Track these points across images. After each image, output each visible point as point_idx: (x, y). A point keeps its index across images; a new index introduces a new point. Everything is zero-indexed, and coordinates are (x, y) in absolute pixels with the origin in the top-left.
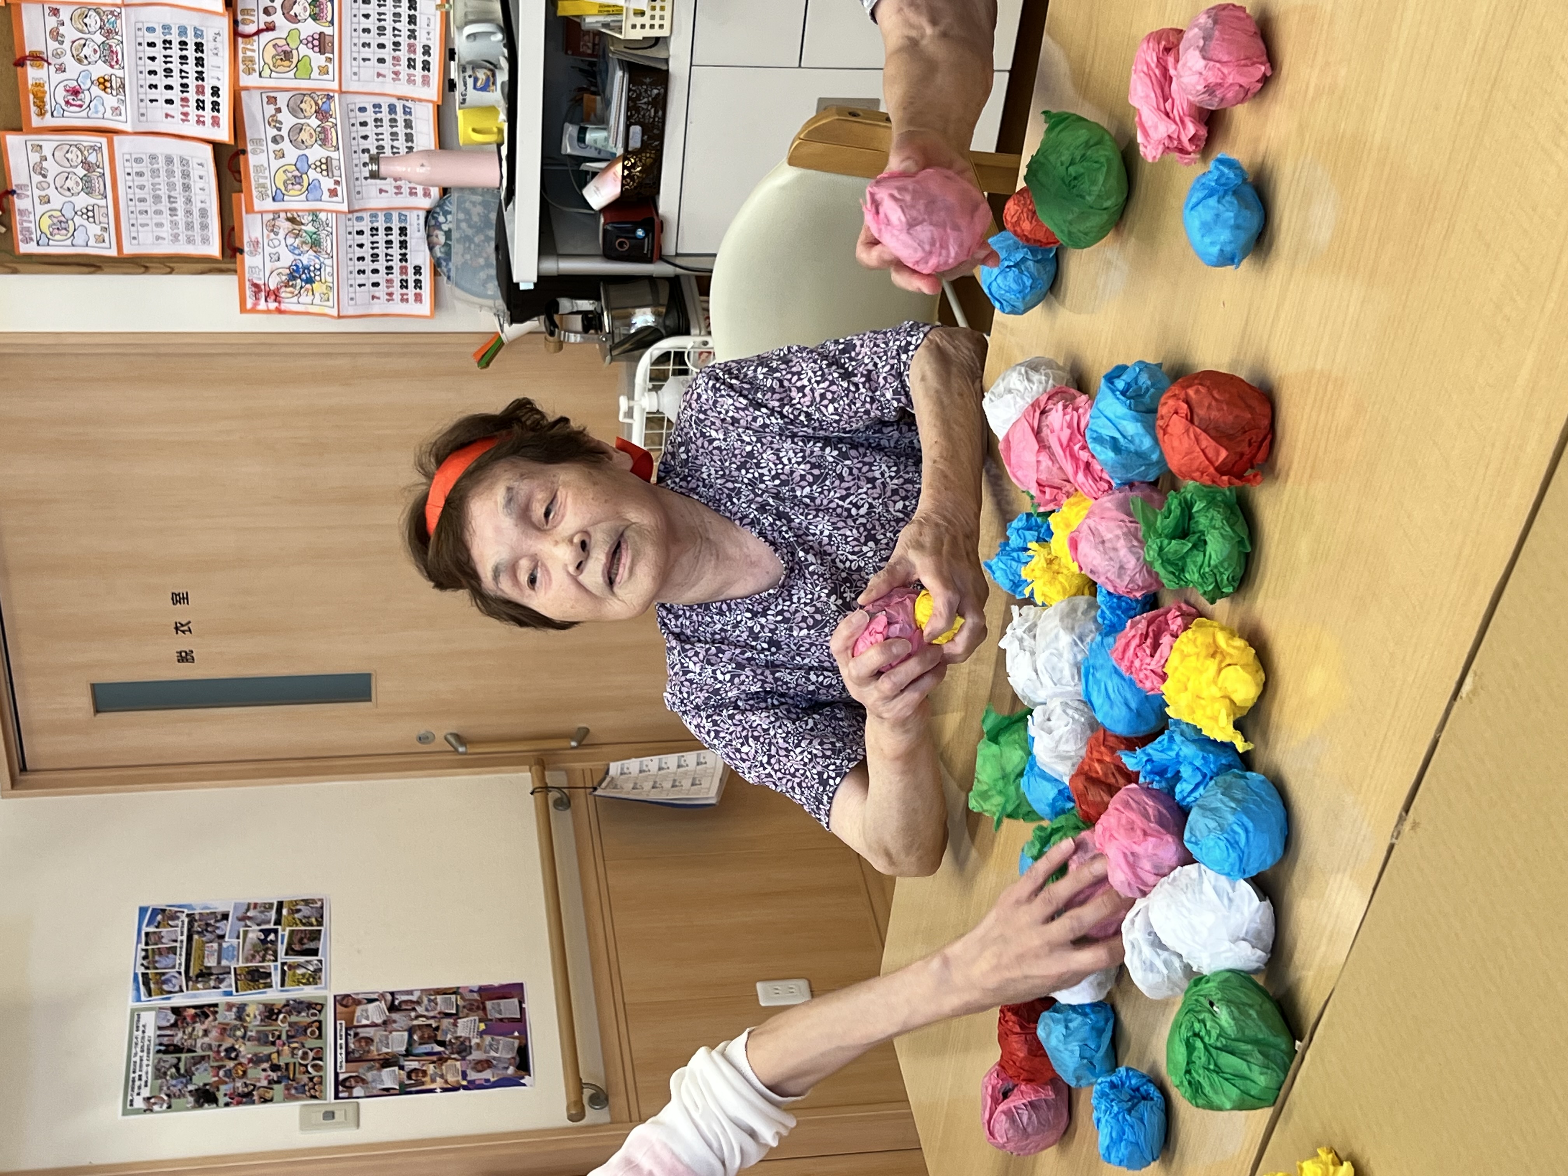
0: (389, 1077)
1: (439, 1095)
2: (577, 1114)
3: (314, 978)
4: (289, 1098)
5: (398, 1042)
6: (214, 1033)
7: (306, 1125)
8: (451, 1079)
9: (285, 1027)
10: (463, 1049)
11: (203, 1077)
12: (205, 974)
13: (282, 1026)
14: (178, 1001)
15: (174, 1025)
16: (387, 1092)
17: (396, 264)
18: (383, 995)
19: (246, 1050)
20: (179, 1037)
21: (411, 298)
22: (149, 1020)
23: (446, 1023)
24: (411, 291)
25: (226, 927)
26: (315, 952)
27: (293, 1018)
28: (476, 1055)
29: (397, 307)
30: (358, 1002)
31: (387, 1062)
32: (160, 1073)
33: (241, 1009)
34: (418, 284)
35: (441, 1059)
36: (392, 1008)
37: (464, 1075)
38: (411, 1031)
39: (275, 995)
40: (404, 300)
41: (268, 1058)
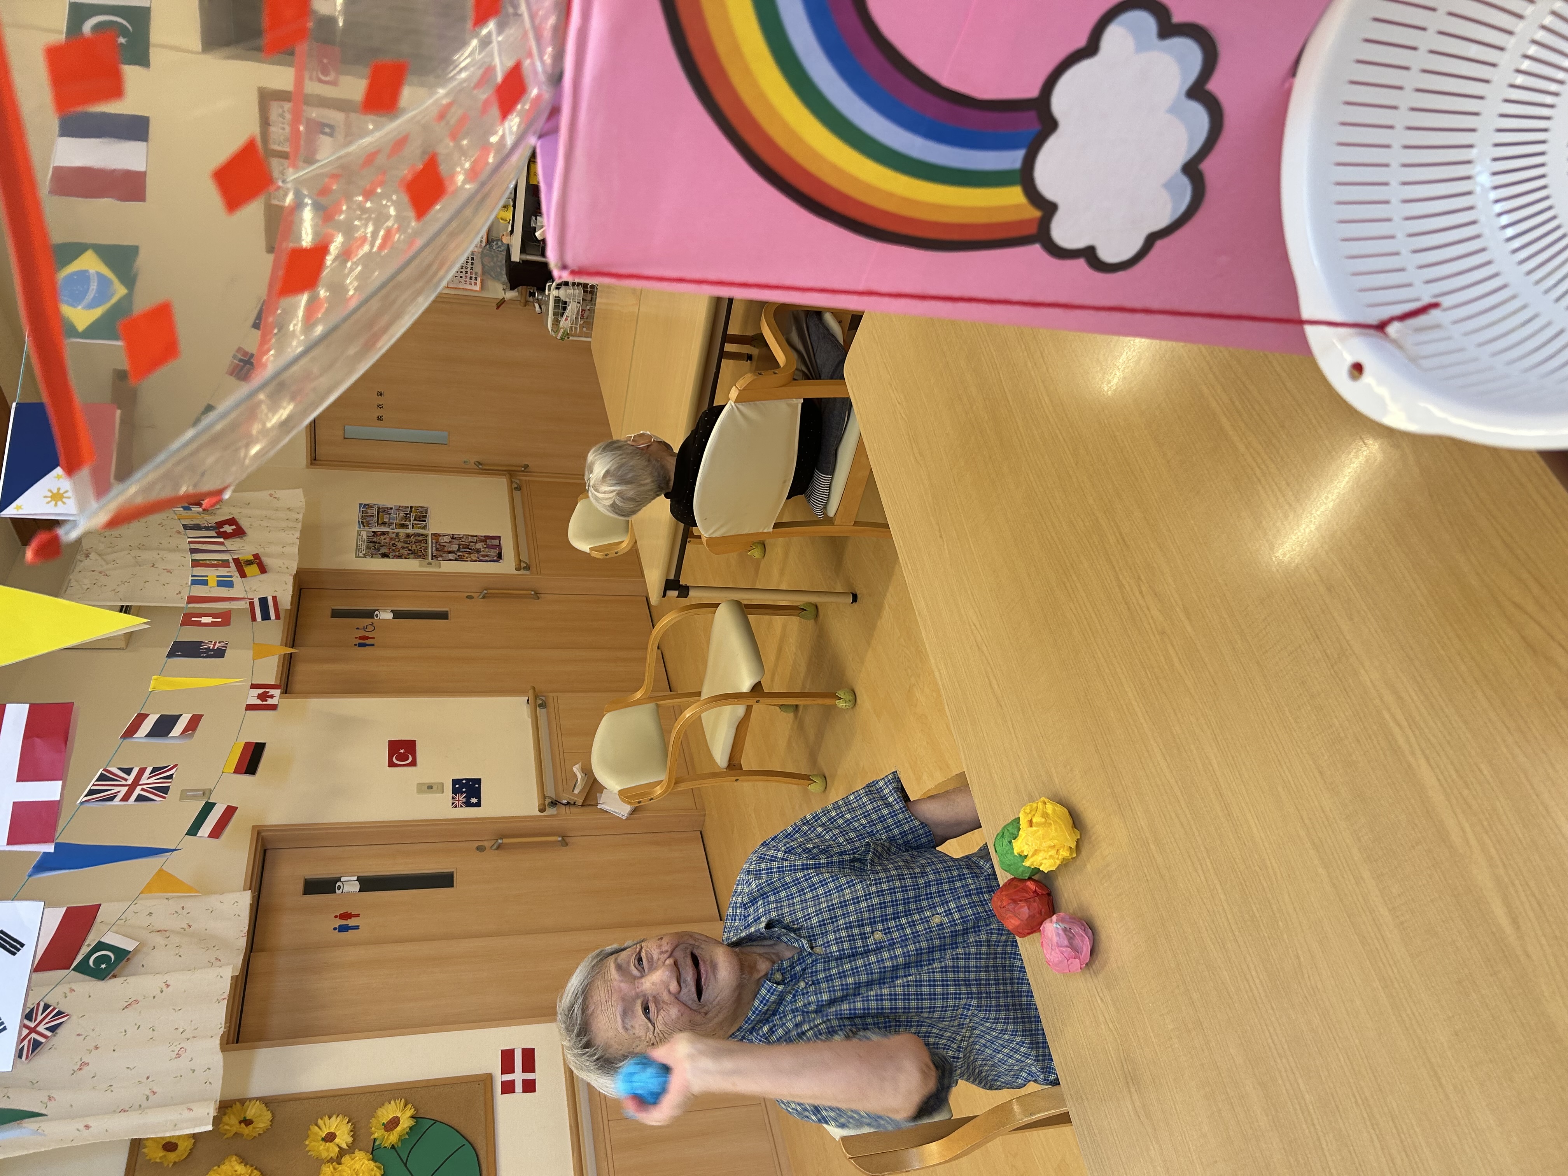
0: (451, 556)
1: (469, 562)
2: (518, 569)
3: (424, 528)
4: (415, 558)
5: (455, 547)
6: (388, 539)
7: (420, 566)
8: (474, 559)
9: (414, 540)
10: (478, 551)
11: (383, 550)
12: (384, 524)
13: (412, 539)
14: (374, 529)
15: (373, 536)
16: (450, 560)
17: (469, 270)
18: (449, 535)
19: (399, 545)
20: (375, 539)
21: (473, 283)
22: (364, 534)
23: (472, 544)
24: (473, 281)
25: (392, 512)
26: (425, 521)
27: (417, 538)
28: (482, 553)
29: (468, 287)
30: (440, 536)
31: (450, 552)
32: (368, 548)
33: (397, 534)
34: (476, 279)
35: (470, 553)
36: (452, 538)
37: (478, 558)
38: (459, 545)
39: (410, 531)
40: (471, 284)
41: (407, 547)
